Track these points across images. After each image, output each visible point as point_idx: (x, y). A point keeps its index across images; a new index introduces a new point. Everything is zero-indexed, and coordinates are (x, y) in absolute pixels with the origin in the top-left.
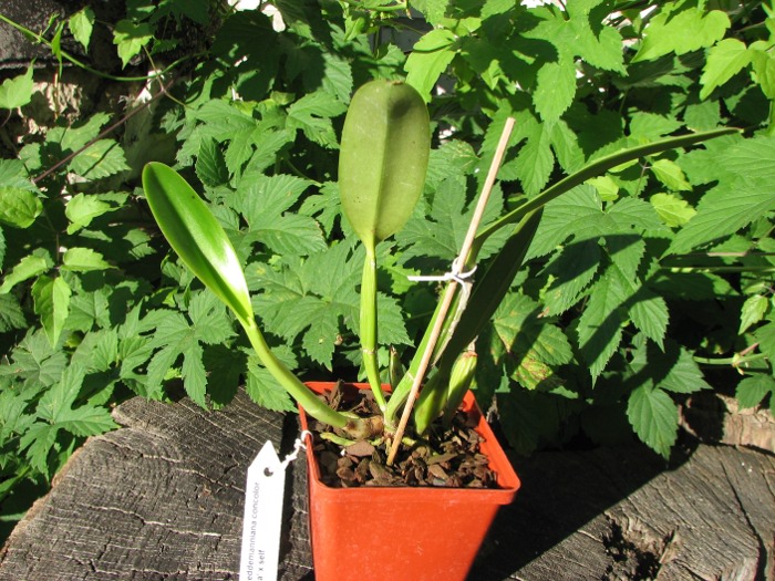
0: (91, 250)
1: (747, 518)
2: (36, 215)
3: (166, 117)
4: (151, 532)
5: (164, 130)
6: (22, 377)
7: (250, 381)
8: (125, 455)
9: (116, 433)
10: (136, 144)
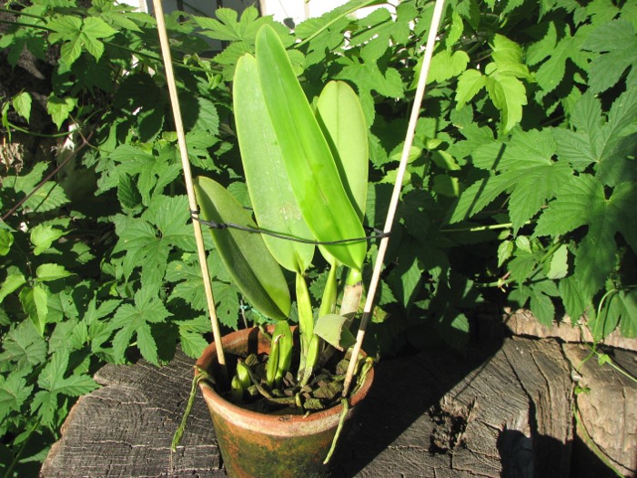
0: (56, 265)
1: (521, 385)
2: (10, 245)
3: (85, 156)
4: (138, 452)
5: (85, 166)
6: (15, 360)
7: (183, 343)
8: (109, 404)
9: (99, 391)
10: (66, 179)
